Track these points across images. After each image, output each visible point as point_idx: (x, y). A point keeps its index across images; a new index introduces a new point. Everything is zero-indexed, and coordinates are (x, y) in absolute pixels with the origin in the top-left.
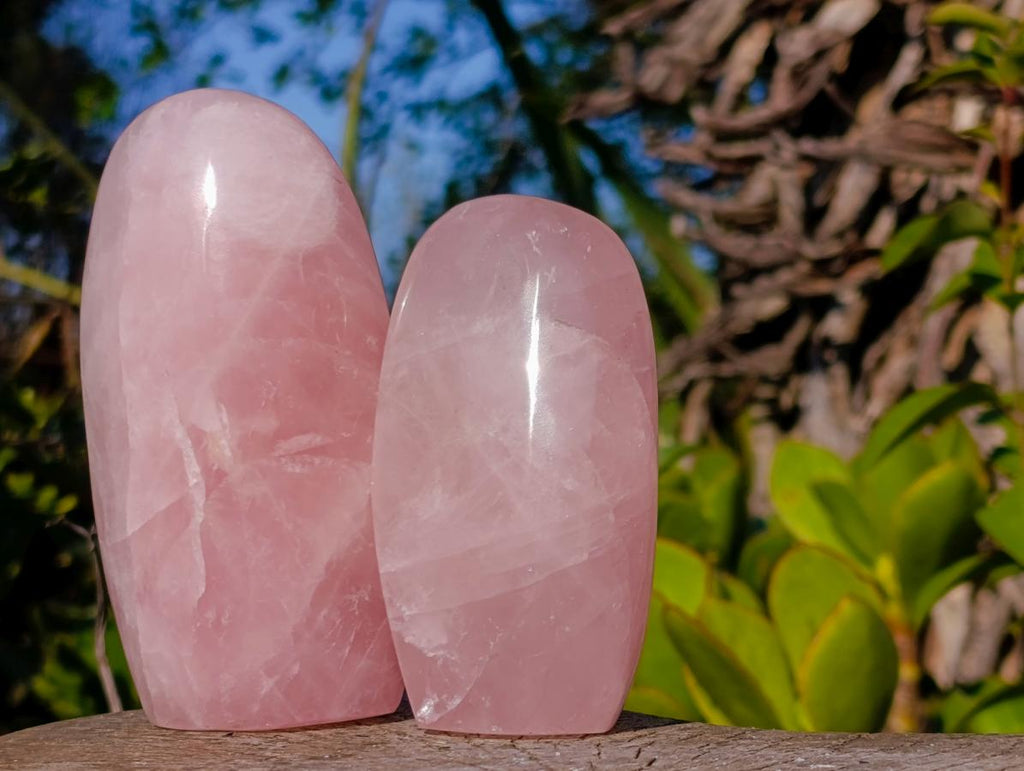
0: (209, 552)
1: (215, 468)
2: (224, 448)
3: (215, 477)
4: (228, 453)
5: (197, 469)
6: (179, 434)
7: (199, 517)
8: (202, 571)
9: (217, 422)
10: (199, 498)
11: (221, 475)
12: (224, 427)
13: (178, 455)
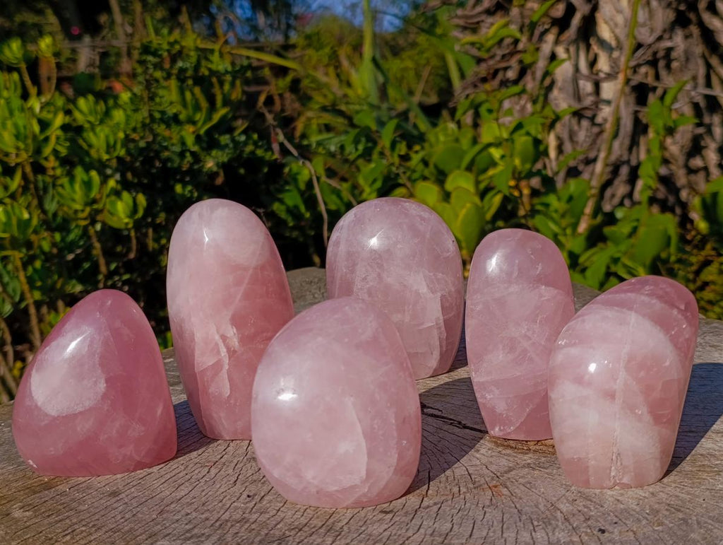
0: (231, 380)
1: (232, 349)
2: (235, 342)
3: (231, 353)
4: (237, 343)
5: (225, 350)
6: (217, 337)
7: (226, 367)
8: (228, 386)
9: (231, 332)
10: (226, 361)
11: (235, 352)
12: (235, 334)
13: (217, 344)
